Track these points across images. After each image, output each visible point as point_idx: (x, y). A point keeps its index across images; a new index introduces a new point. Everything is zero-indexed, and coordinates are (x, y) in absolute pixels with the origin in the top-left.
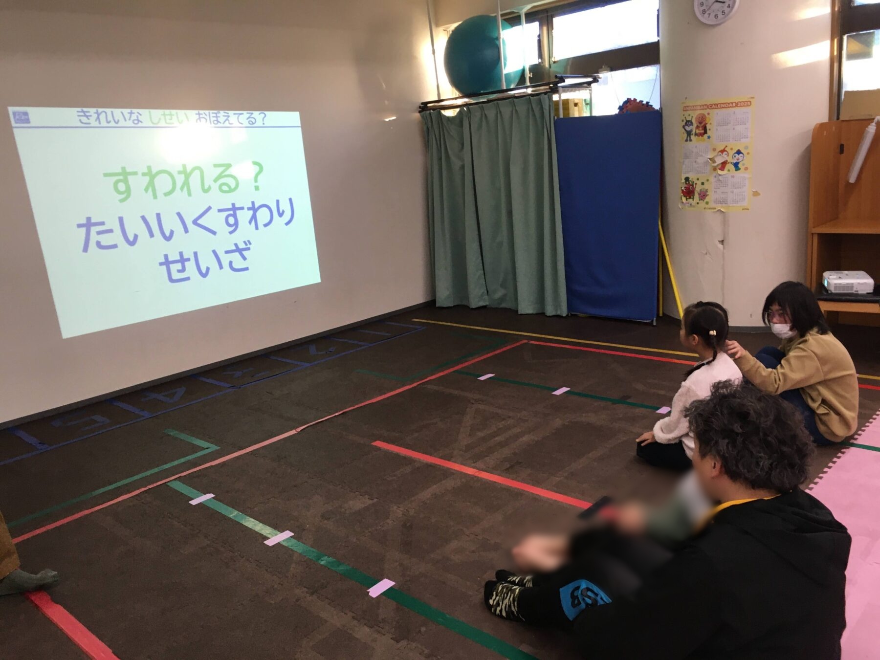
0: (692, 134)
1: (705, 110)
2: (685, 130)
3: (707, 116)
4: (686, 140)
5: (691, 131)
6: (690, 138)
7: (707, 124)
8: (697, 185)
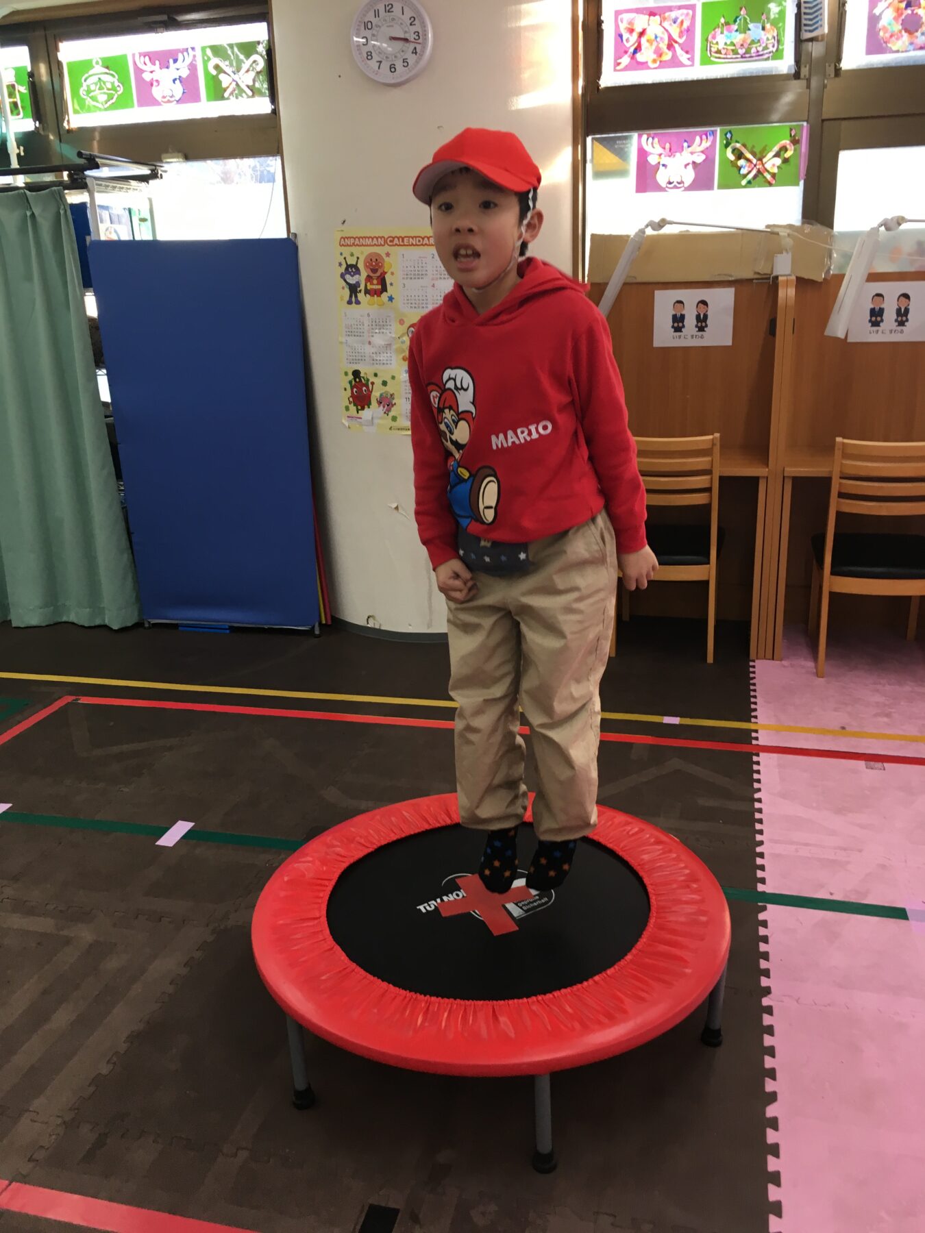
0: (360, 291)
1: (381, 247)
2: (345, 281)
3: (386, 259)
4: (350, 302)
5: (358, 284)
6: (356, 297)
7: (386, 273)
8: (374, 386)
